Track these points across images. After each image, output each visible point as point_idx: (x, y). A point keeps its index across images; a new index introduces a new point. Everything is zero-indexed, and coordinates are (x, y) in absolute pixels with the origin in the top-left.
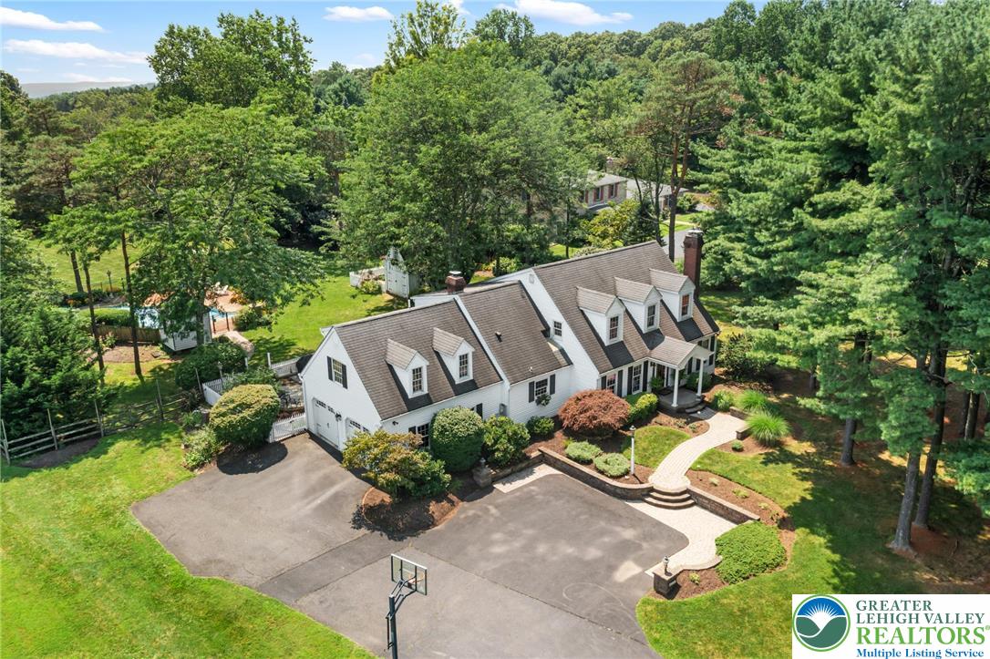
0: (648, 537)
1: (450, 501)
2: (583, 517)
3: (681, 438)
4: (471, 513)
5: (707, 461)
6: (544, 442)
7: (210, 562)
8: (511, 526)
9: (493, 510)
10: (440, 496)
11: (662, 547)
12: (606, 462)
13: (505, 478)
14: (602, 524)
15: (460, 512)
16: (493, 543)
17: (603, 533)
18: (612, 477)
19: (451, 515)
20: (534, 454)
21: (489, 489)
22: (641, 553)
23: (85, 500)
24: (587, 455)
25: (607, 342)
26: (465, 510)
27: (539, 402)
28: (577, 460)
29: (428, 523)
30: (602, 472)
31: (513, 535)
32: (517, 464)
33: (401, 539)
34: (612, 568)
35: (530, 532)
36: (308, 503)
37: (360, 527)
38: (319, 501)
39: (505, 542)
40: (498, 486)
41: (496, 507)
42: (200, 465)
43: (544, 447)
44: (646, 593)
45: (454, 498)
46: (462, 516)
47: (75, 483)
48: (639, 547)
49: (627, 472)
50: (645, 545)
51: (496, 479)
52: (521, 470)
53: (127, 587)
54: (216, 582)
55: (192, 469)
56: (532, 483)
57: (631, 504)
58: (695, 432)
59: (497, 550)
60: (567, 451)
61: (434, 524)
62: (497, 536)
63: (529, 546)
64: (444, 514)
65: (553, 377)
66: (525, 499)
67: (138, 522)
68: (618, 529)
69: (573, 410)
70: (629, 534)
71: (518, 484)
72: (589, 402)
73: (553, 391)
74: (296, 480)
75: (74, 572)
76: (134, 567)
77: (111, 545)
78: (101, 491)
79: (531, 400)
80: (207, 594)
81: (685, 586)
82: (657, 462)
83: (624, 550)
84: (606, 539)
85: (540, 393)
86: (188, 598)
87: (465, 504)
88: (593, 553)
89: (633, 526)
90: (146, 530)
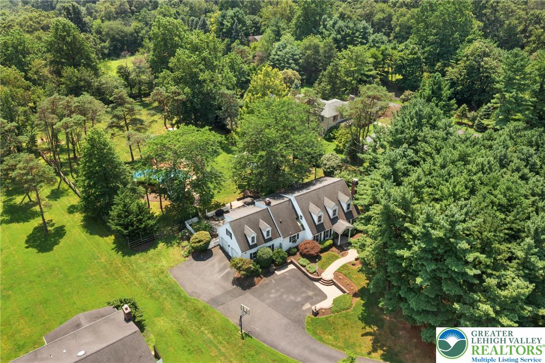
0: (315, 295)
1: (261, 278)
2: (299, 286)
3: (337, 258)
4: (267, 282)
5: (342, 269)
6: (293, 257)
7: (193, 292)
8: (277, 288)
9: (273, 281)
10: (258, 275)
11: (319, 299)
12: (310, 267)
13: (279, 269)
14: (304, 289)
15: (263, 281)
16: (271, 293)
17: (303, 292)
18: (310, 273)
19: (261, 282)
20: (289, 261)
21: (273, 273)
22: (312, 300)
23: (155, 266)
24: (304, 264)
25: (317, 223)
26: (265, 280)
27: (293, 242)
28: (301, 265)
29: (253, 284)
30: (308, 271)
31: (277, 291)
32: (283, 264)
33: (245, 290)
34: (303, 305)
35: (282, 290)
36: (220, 274)
37: (234, 285)
38: (223, 274)
39: (275, 293)
40: (276, 272)
41: (275, 280)
42: (187, 256)
43: (292, 259)
44: (310, 315)
45: (262, 276)
46: (264, 283)
47: (151, 259)
48: (312, 298)
49: (315, 272)
50: (314, 298)
51: (275, 270)
52: (284, 266)
53: (172, 298)
54: (195, 299)
55: (185, 257)
56: (287, 272)
57: (315, 283)
58: (343, 256)
59: (272, 296)
60: (299, 261)
61: (255, 285)
62: (273, 291)
63: (281, 296)
64: (258, 282)
65: (298, 234)
66: (283, 277)
67: (172, 276)
68: (308, 291)
69: (303, 247)
70: (311, 293)
71: (282, 271)
72: (308, 246)
73: (298, 238)
74: (217, 265)
75: (157, 292)
76: (173, 292)
77: (166, 284)
78: (159, 263)
79: (290, 241)
80: (194, 303)
81: (320, 313)
82: (326, 268)
83: (308, 299)
84: (304, 295)
85: (293, 239)
86: (189, 304)
87: (265, 278)
88: (299, 299)
89: (313, 291)
90: (175, 280)
